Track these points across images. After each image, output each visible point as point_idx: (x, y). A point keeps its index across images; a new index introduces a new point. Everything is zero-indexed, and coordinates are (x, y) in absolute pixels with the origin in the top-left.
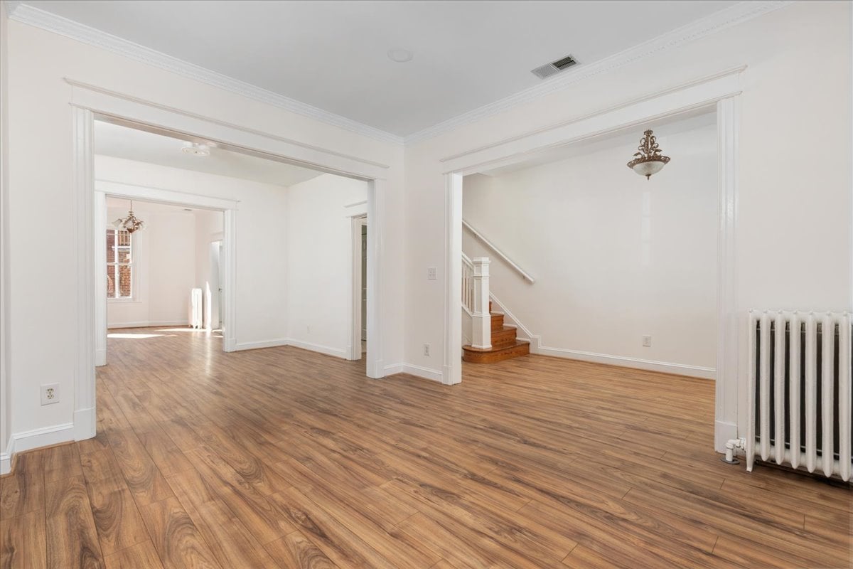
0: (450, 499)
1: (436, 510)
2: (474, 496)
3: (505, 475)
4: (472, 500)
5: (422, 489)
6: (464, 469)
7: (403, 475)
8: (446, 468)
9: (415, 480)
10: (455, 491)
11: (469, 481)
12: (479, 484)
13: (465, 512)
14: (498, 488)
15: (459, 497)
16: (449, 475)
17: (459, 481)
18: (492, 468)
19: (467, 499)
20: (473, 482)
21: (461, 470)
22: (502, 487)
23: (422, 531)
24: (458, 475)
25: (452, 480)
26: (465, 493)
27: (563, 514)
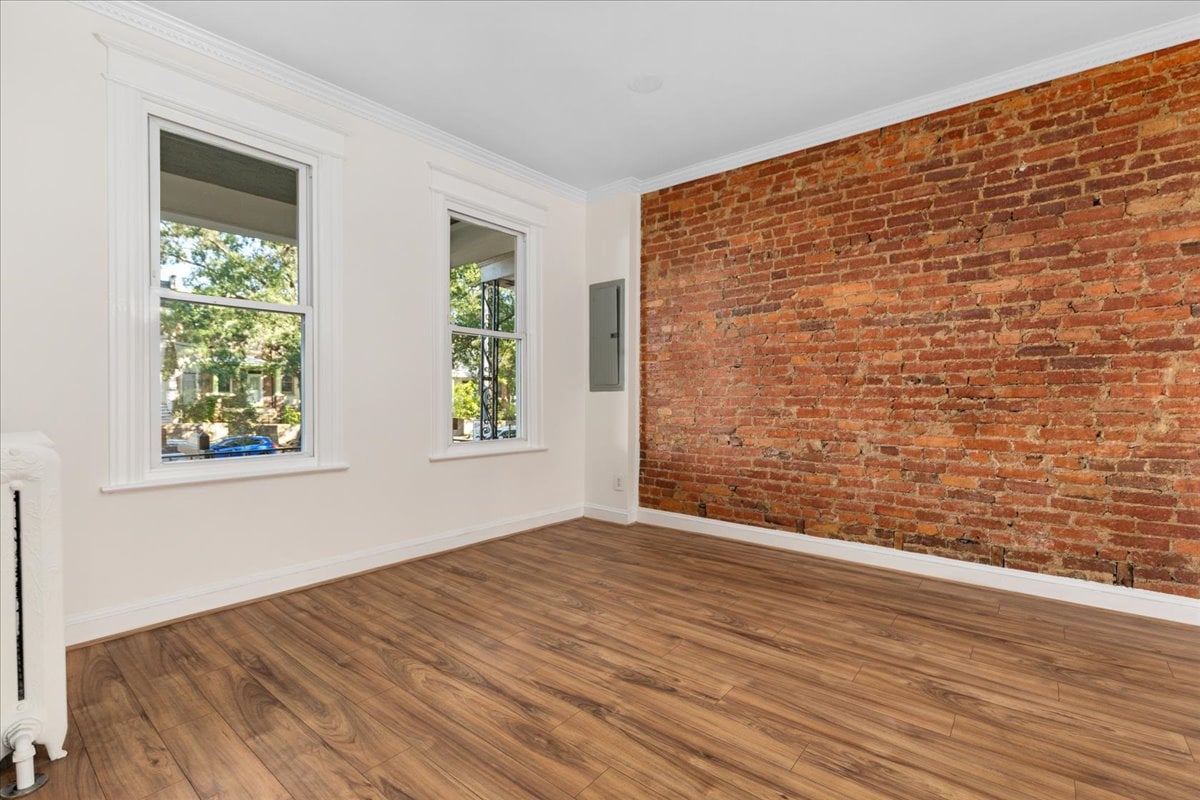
0: (628, 672)
1: (644, 661)
2: (598, 680)
3: (542, 716)
4: (600, 674)
5: (671, 684)
6: (612, 726)
7: (710, 708)
8: (643, 726)
9: (685, 698)
10: (623, 683)
11: (602, 701)
12: (589, 696)
13: (608, 660)
14: (560, 692)
15: (617, 677)
16: (639, 712)
17: (619, 701)
18: (562, 731)
19: (605, 675)
20: (595, 698)
21: (619, 724)
22: (555, 695)
23: (650, 641)
24: (623, 712)
25: (629, 702)
26: (608, 682)
27: (493, 664)
